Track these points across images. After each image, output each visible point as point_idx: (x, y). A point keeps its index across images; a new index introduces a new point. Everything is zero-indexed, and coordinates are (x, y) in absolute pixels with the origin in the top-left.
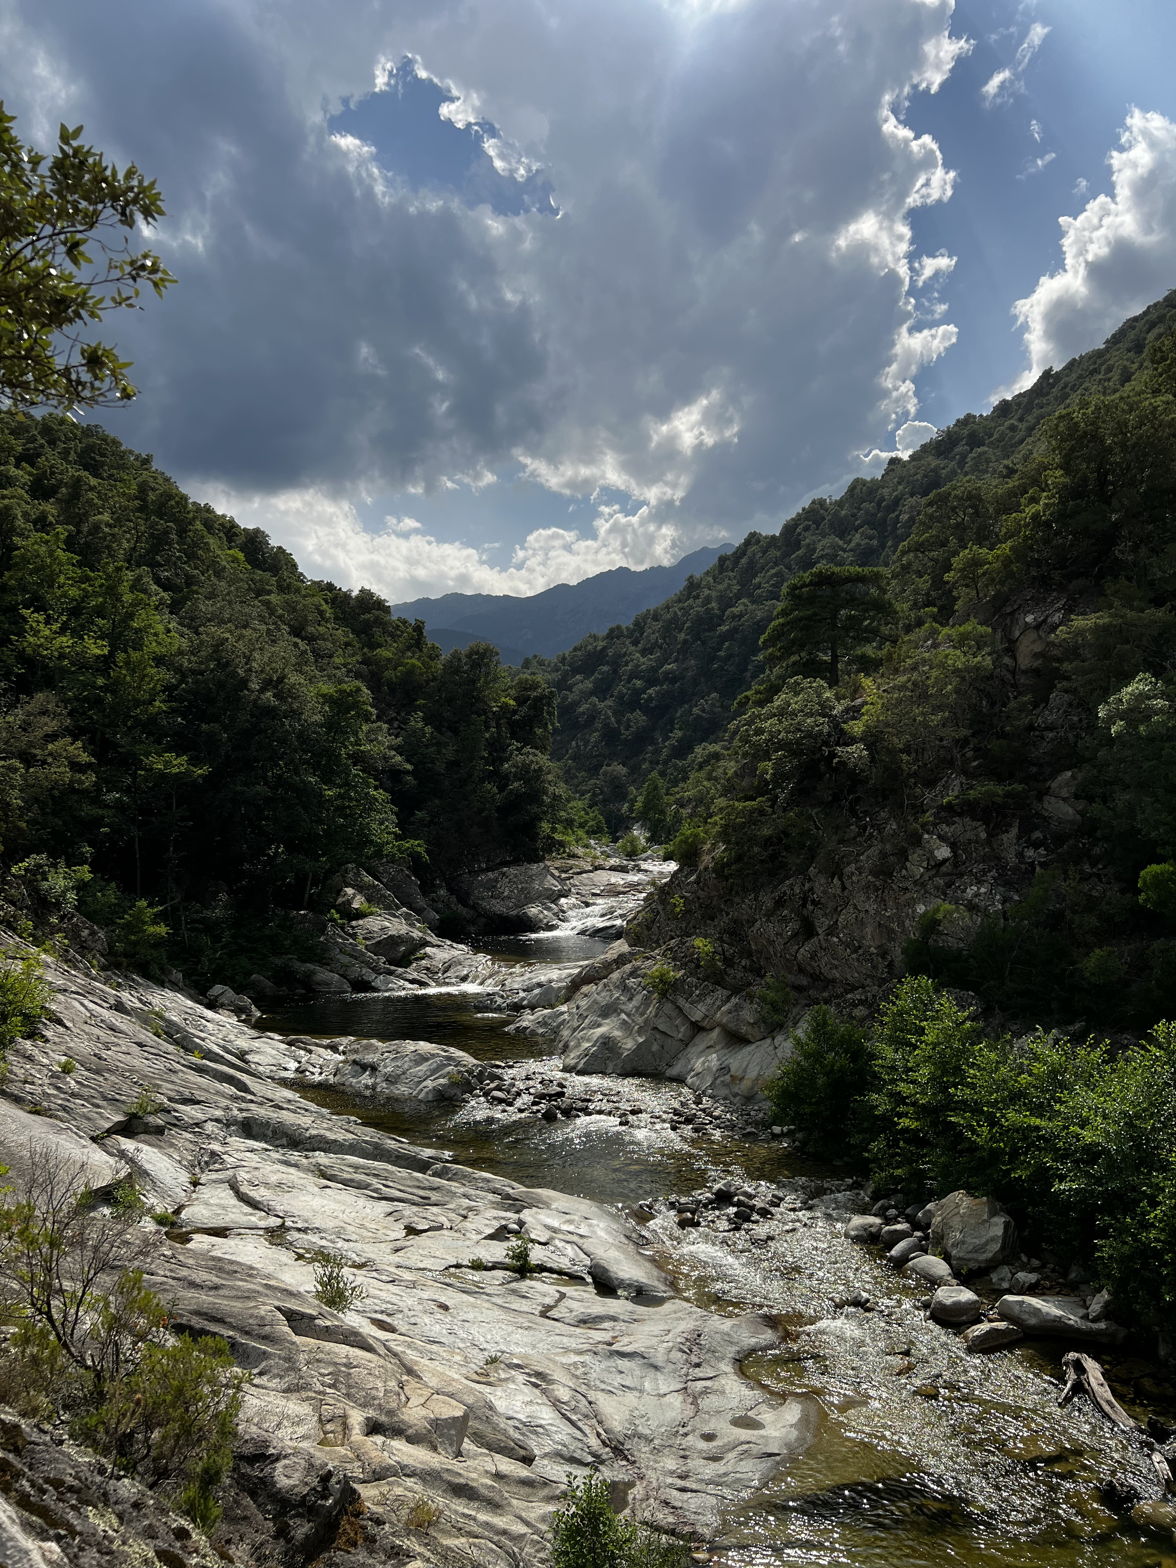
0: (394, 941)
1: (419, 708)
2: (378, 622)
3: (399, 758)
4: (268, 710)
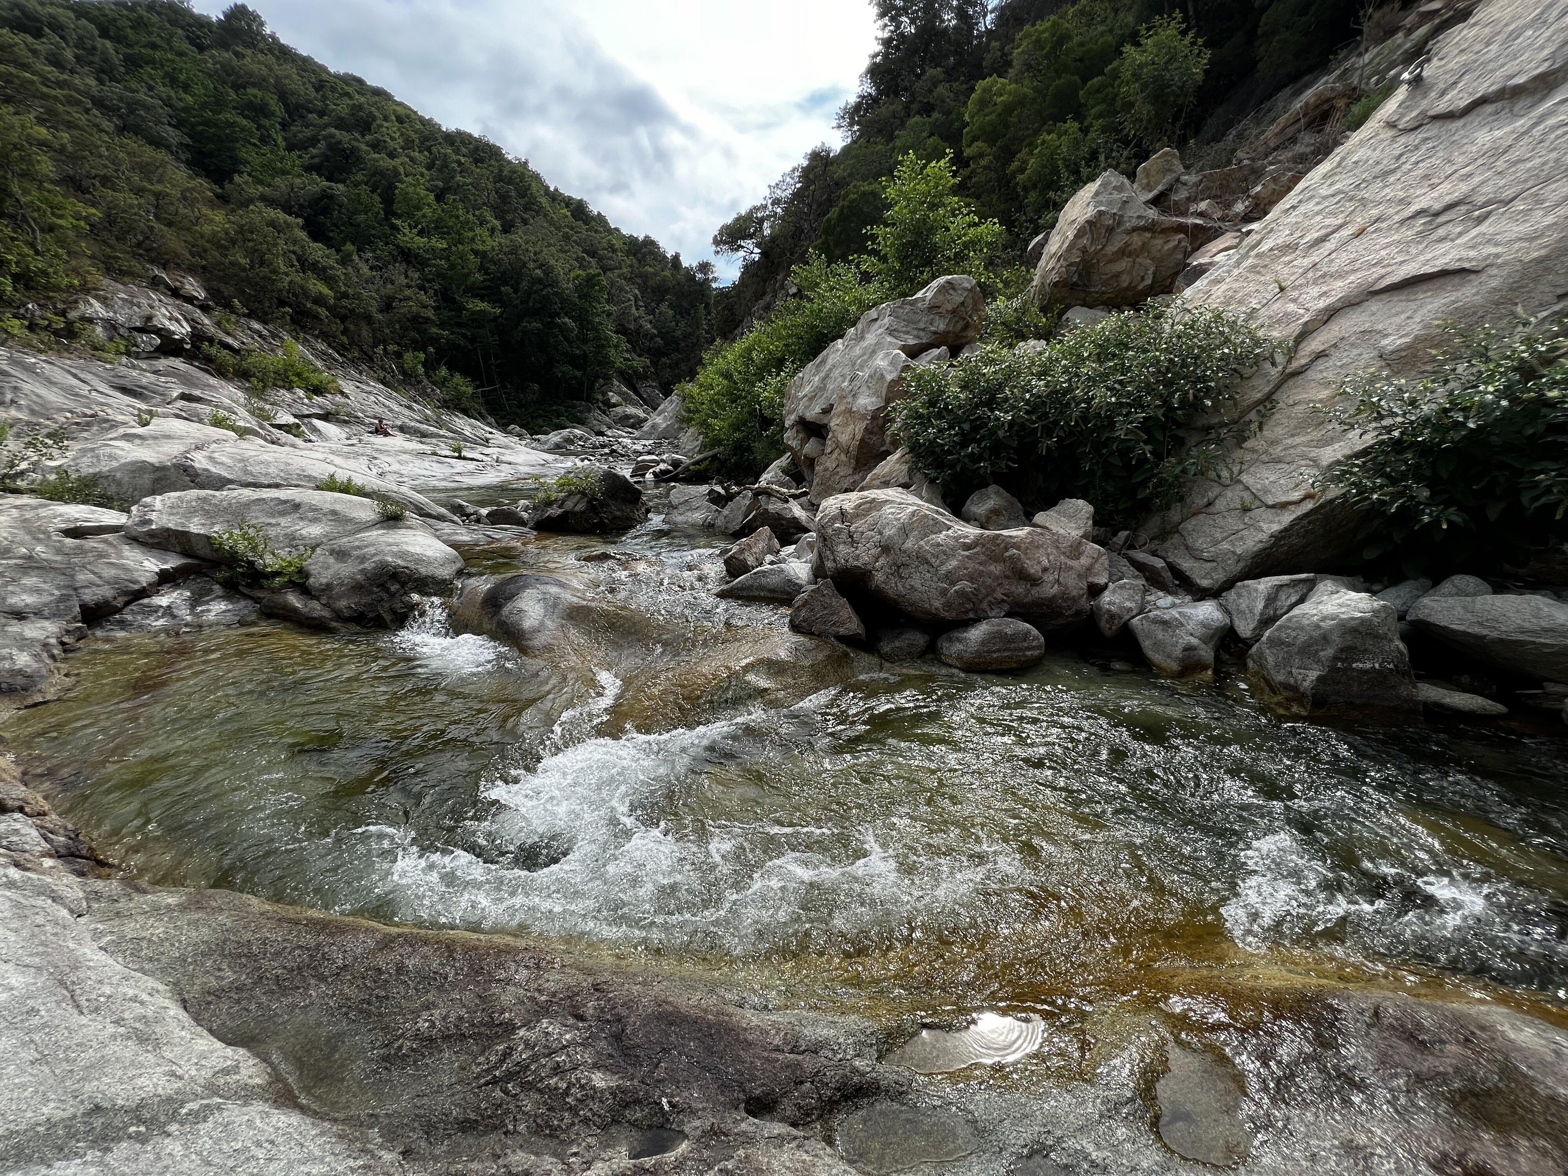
0: (627, 417)
1: (667, 300)
2: (651, 253)
3: (649, 326)
4: (540, 281)
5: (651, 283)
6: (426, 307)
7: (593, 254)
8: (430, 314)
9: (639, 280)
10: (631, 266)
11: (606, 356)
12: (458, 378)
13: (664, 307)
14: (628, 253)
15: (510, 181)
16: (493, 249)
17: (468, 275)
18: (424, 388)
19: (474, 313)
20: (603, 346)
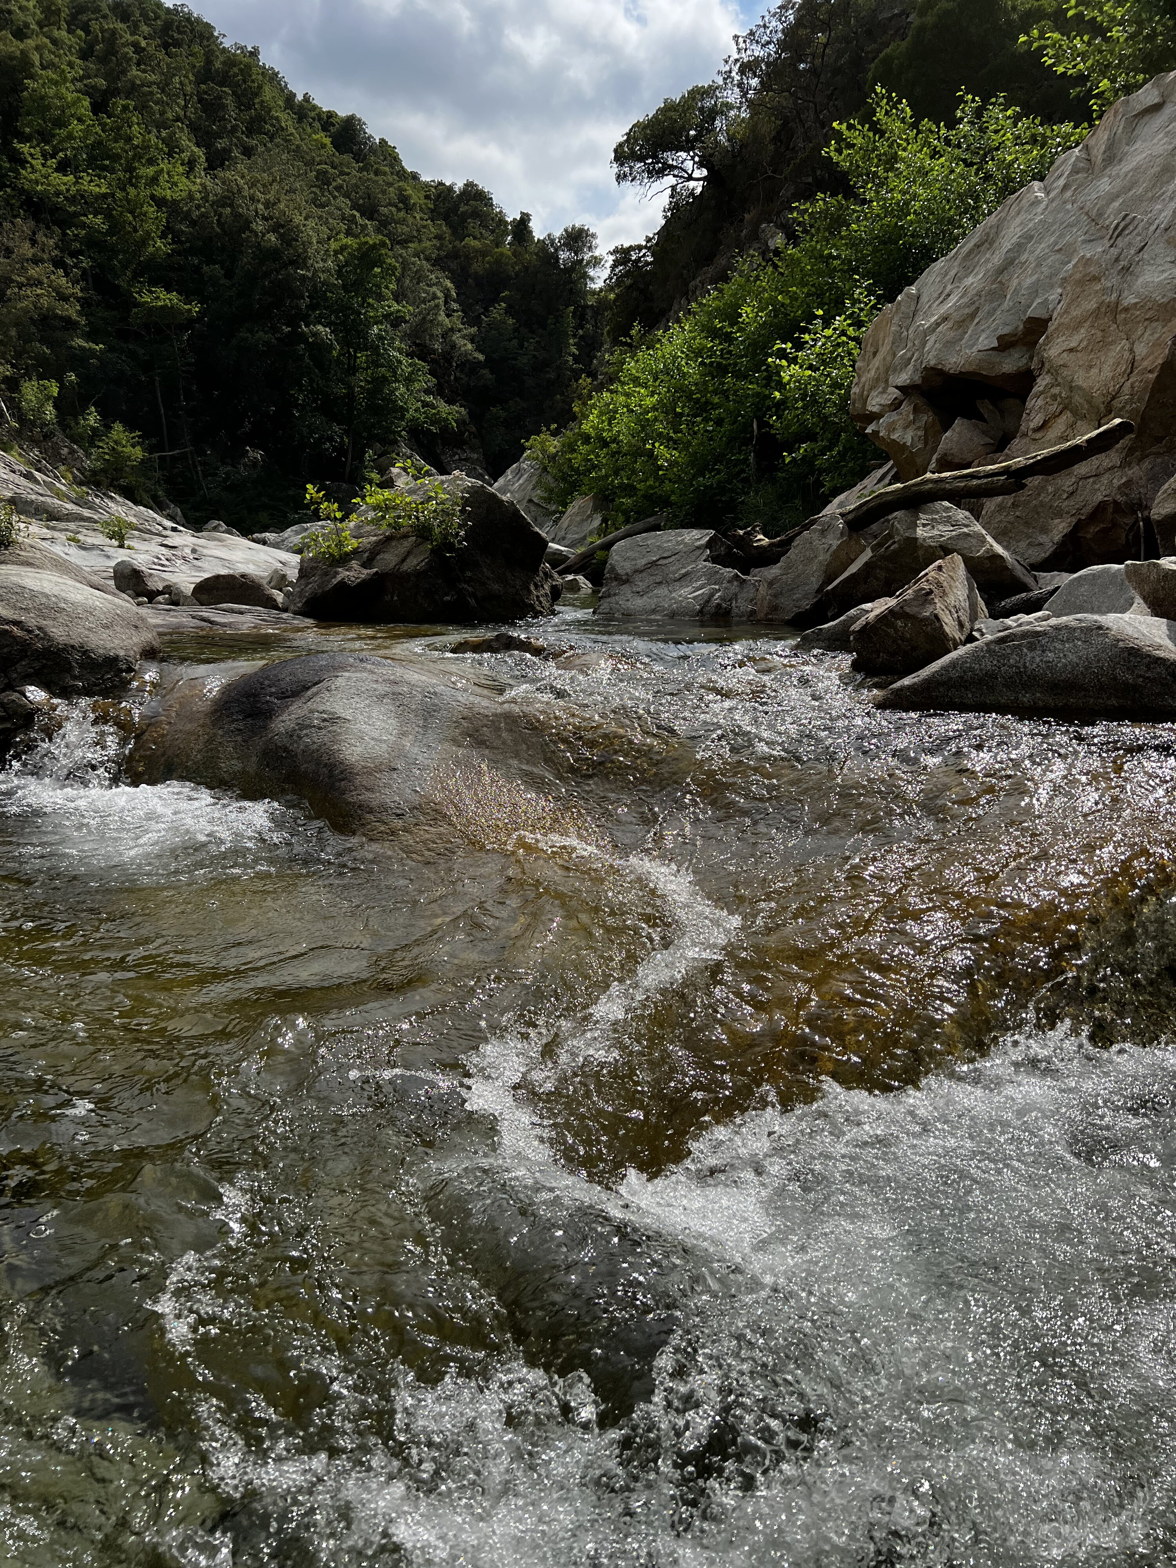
1: (503, 300)
2: (476, 214)
3: (469, 346)
4: (274, 254)
5: (477, 267)
6: (64, 298)
7: (370, 212)
8: (72, 311)
9: (453, 265)
10: (439, 237)
11: (389, 400)
12: (118, 431)
13: (498, 311)
14: (434, 215)
15: (224, 79)
16: (191, 197)
17: (144, 242)
18: (56, 449)
19: (152, 311)
20: (384, 380)
